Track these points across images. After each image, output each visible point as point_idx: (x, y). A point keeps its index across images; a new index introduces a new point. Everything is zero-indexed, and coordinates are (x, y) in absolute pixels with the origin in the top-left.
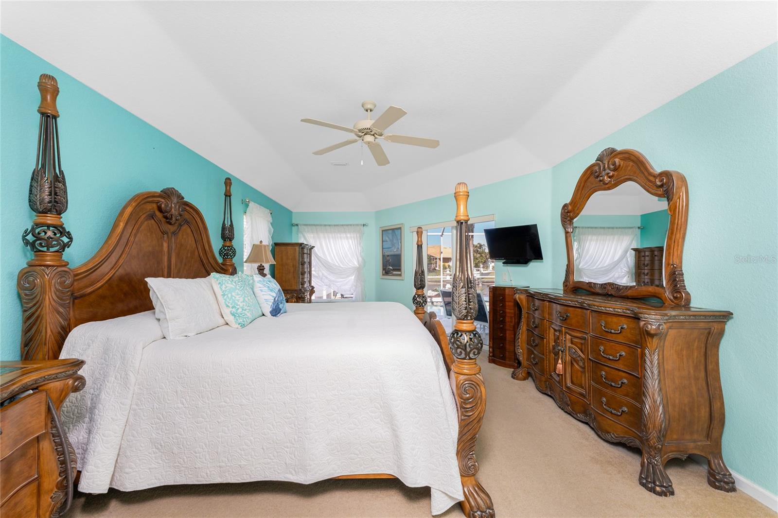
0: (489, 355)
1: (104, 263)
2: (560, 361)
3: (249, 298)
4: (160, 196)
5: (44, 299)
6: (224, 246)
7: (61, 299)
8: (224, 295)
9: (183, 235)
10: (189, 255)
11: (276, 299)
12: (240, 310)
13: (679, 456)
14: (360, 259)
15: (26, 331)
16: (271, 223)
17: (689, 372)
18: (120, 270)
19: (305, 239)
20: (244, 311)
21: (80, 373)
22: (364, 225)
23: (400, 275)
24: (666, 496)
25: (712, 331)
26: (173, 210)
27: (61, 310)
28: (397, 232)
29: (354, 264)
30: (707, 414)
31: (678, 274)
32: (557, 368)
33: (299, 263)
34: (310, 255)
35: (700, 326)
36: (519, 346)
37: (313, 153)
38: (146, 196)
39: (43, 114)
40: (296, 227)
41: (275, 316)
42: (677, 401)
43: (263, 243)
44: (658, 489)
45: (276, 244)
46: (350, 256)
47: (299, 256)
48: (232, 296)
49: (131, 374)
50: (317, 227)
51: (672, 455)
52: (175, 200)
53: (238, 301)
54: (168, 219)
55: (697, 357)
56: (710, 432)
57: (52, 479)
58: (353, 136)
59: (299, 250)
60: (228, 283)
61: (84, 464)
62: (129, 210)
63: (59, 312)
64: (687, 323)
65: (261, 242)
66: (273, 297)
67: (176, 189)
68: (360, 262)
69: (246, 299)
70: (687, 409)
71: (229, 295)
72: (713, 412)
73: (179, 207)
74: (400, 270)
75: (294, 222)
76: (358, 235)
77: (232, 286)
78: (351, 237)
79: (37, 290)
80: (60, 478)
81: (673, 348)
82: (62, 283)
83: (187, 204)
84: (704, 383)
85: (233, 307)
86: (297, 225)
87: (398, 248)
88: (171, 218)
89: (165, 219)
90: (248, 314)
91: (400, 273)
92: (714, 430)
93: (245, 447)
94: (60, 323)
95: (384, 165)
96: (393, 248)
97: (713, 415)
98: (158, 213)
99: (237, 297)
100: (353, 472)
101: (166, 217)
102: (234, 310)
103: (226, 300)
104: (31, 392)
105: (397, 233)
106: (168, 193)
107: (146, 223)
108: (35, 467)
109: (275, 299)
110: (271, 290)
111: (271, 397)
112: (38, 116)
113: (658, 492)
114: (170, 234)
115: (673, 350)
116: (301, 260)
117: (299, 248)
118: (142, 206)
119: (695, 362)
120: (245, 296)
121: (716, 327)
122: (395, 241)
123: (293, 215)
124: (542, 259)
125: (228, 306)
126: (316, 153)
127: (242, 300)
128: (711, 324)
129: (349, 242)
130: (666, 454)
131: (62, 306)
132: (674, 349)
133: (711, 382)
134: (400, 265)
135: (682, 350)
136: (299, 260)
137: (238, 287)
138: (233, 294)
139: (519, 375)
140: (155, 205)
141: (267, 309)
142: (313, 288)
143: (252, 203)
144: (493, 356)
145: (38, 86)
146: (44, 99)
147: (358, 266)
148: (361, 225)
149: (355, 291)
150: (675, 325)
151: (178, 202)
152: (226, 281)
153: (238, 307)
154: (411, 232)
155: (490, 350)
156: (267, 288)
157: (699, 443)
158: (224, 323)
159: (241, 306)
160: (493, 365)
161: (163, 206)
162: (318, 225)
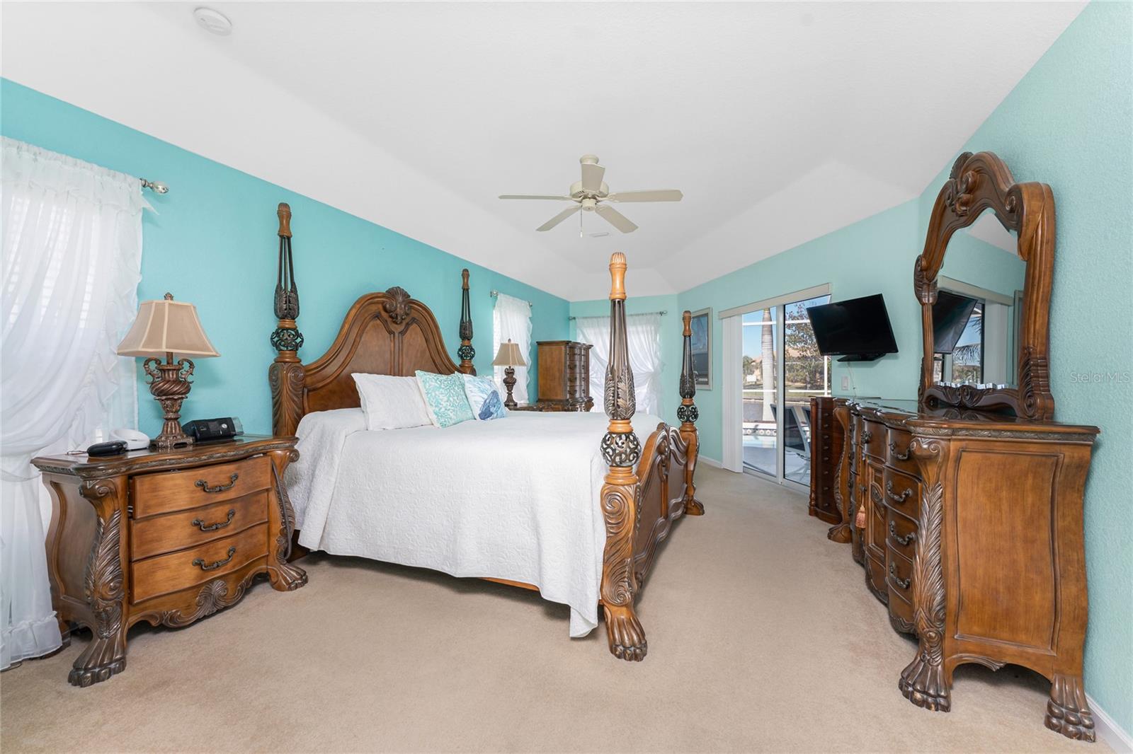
0: (810, 503)
1: (332, 361)
2: (862, 508)
3: (456, 398)
4: (384, 296)
5: (283, 389)
6: (462, 346)
7: (296, 391)
8: (428, 393)
9: (411, 335)
10: (419, 355)
11: (488, 401)
12: (443, 410)
13: (985, 663)
14: (656, 362)
15: (275, 414)
16: (530, 318)
17: (1013, 528)
18: (347, 368)
19: (584, 336)
20: (446, 411)
21: (296, 447)
22: (661, 313)
23: (707, 383)
24: (929, 708)
25: (1061, 460)
26: (398, 309)
27: (296, 399)
28: (703, 320)
29: (648, 368)
30: (1048, 604)
31: (1034, 365)
32: (858, 518)
33: (565, 366)
34: (587, 356)
35: (1031, 449)
36: (838, 488)
37: (538, 230)
38: (369, 298)
39: (280, 236)
40: (573, 320)
41: (484, 419)
42: (980, 572)
43: (512, 342)
44: (918, 696)
45: (539, 344)
46: (641, 356)
47: (566, 358)
48: (436, 394)
49: (335, 456)
50: (599, 319)
51: (969, 658)
52: (400, 299)
53: (442, 400)
54: (394, 319)
55: (1033, 505)
56: (1056, 636)
57: (277, 527)
58: (573, 203)
59: (566, 350)
60: (432, 381)
61: (302, 524)
62: (354, 311)
63: (294, 401)
64: (998, 444)
65: (509, 340)
66: (483, 398)
67: (402, 288)
68: (656, 365)
69: (451, 399)
70: (1001, 588)
71: (433, 394)
72: (1059, 600)
73: (405, 306)
74: (706, 376)
75: (572, 315)
76: (653, 328)
77: (437, 385)
78: (643, 332)
79: (280, 381)
80: (282, 527)
81: (978, 484)
82: (296, 377)
83: (414, 302)
84: (1047, 550)
85: (436, 406)
86: (574, 318)
87: (705, 345)
88: (397, 318)
89: (391, 319)
90: (451, 415)
91: (707, 380)
92: (1061, 632)
93: (412, 533)
94: (295, 410)
95: (633, 230)
96: (699, 345)
97: (1059, 606)
98: (383, 313)
99: (441, 396)
100: (501, 576)
101: (391, 317)
102: (437, 409)
103: (429, 399)
104: (262, 455)
105: (703, 322)
106: (393, 293)
107: (371, 323)
108: (266, 513)
109: (485, 401)
110: (482, 392)
111: (434, 489)
112: (278, 238)
113: (915, 699)
114: (397, 335)
115: (978, 487)
116: (568, 363)
117: (566, 347)
118: (367, 307)
119: (1029, 512)
120: (450, 396)
121: (1067, 454)
122: (701, 334)
123: (571, 306)
124: (897, 351)
125: (431, 405)
126: (540, 229)
127: (446, 399)
128: (1057, 448)
129: (640, 339)
130: (957, 653)
131: (296, 396)
132: (981, 486)
133: (1061, 551)
134: (707, 369)
135: (997, 489)
136: (566, 363)
137: (442, 386)
138: (437, 393)
139: (837, 534)
140: (380, 306)
141: (477, 412)
142: (591, 399)
143: (502, 295)
144: (816, 505)
145: (278, 213)
146: (281, 223)
147: (653, 370)
148: (657, 313)
149: (648, 405)
150: (972, 445)
151: (403, 301)
152: (430, 379)
153: (441, 406)
154: (719, 319)
155: (811, 496)
156: (477, 389)
157: (1030, 650)
158: (430, 423)
159: (445, 405)
160: (815, 519)
161: (388, 306)
162: (600, 317)
